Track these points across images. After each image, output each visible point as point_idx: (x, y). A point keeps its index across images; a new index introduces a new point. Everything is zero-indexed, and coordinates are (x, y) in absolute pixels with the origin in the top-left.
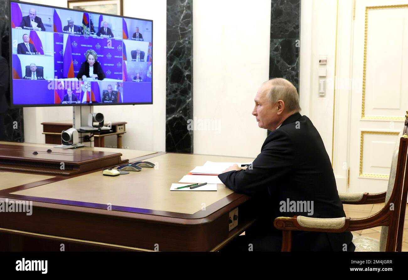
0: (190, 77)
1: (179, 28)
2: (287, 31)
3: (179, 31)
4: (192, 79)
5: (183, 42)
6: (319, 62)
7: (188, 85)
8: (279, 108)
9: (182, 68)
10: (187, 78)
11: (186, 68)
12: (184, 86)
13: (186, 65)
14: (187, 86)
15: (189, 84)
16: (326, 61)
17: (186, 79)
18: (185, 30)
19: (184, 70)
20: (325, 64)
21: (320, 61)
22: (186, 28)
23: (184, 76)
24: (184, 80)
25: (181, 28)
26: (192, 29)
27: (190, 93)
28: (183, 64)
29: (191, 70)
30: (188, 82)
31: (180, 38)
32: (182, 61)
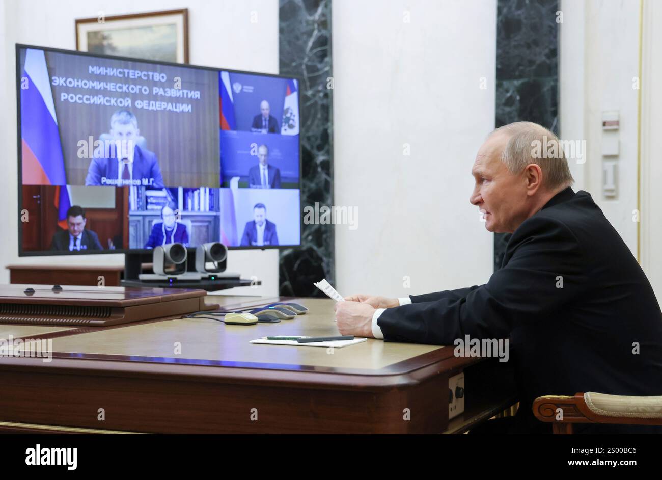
0: (328, 166)
1: (304, 67)
2: (531, 62)
3: (305, 73)
4: (331, 170)
5: (314, 95)
6: (601, 124)
7: (323, 183)
8: (530, 181)
9: (312, 147)
10: (323, 168)
11: (320, 148)
12: (317, 184)
13: (319, 142)
14: (322, 185)
15: (326, 179)
16: (617, 123)
17: (319, 169)
18: (318, 70)
19: (315, 152)
20: (616, 130)
21: (604, 124)
22: (319, 66)
23: (316, 163)
24: (315, 172)
25: (308, 67)
26: (331, 67)
27: (327, 198)
28: (313, 139)
29: (330, 153)
30: (324, 176)
31: (306, 87)
32: (310, 134)
